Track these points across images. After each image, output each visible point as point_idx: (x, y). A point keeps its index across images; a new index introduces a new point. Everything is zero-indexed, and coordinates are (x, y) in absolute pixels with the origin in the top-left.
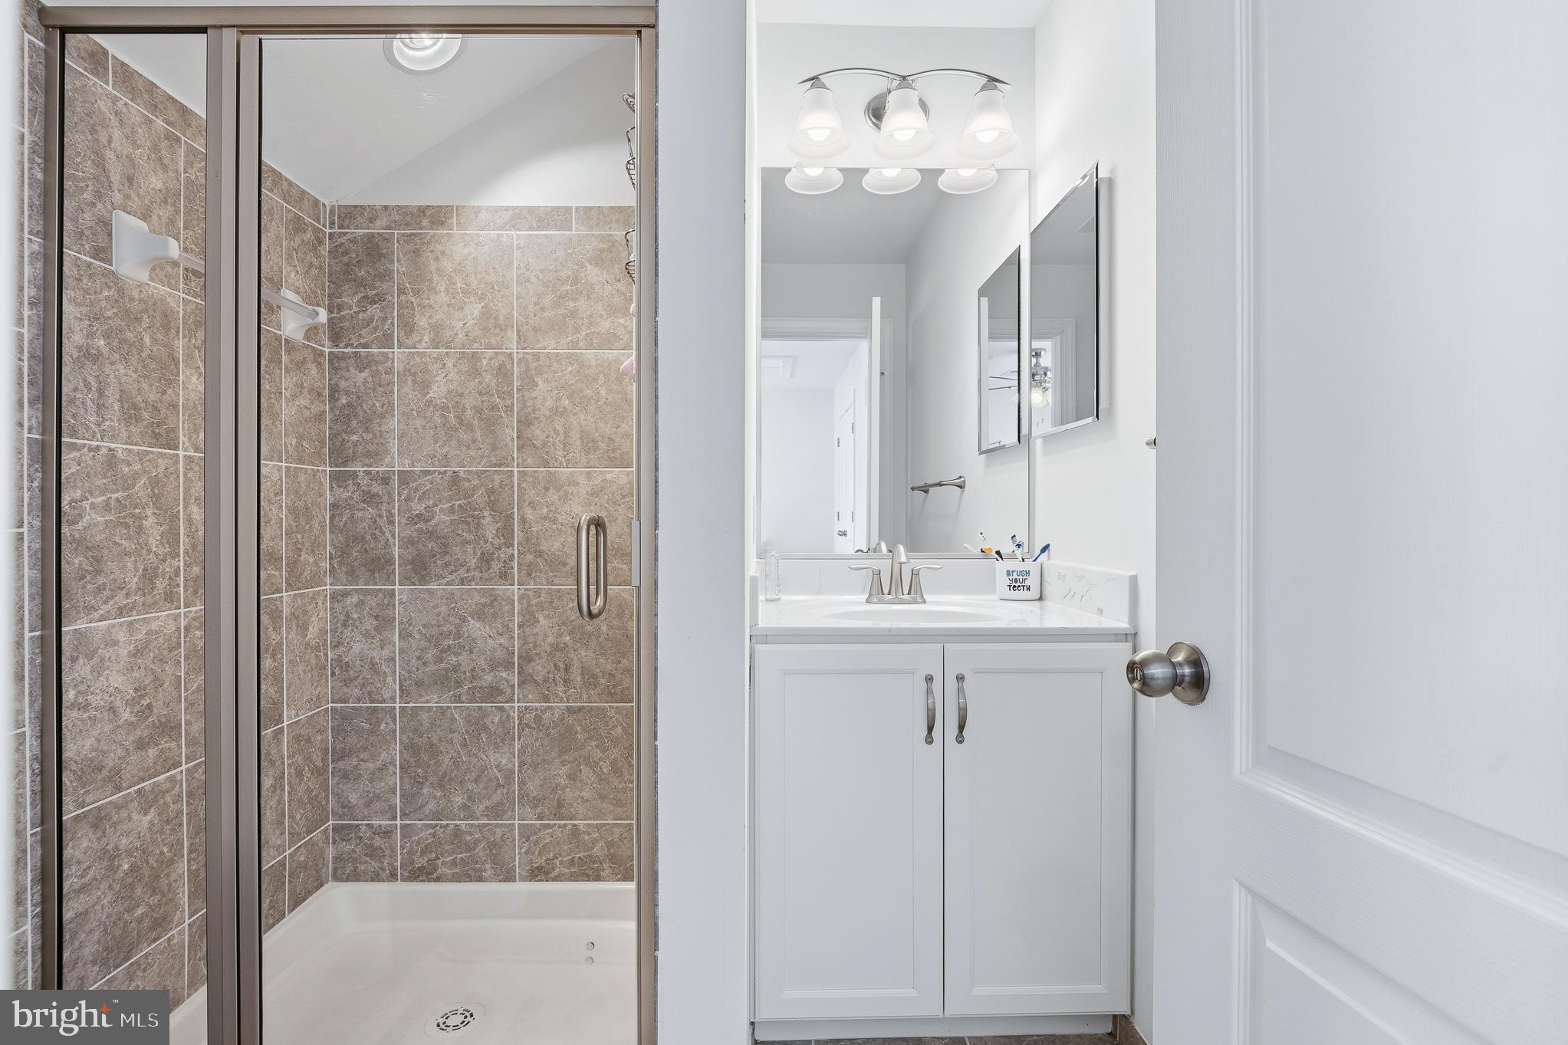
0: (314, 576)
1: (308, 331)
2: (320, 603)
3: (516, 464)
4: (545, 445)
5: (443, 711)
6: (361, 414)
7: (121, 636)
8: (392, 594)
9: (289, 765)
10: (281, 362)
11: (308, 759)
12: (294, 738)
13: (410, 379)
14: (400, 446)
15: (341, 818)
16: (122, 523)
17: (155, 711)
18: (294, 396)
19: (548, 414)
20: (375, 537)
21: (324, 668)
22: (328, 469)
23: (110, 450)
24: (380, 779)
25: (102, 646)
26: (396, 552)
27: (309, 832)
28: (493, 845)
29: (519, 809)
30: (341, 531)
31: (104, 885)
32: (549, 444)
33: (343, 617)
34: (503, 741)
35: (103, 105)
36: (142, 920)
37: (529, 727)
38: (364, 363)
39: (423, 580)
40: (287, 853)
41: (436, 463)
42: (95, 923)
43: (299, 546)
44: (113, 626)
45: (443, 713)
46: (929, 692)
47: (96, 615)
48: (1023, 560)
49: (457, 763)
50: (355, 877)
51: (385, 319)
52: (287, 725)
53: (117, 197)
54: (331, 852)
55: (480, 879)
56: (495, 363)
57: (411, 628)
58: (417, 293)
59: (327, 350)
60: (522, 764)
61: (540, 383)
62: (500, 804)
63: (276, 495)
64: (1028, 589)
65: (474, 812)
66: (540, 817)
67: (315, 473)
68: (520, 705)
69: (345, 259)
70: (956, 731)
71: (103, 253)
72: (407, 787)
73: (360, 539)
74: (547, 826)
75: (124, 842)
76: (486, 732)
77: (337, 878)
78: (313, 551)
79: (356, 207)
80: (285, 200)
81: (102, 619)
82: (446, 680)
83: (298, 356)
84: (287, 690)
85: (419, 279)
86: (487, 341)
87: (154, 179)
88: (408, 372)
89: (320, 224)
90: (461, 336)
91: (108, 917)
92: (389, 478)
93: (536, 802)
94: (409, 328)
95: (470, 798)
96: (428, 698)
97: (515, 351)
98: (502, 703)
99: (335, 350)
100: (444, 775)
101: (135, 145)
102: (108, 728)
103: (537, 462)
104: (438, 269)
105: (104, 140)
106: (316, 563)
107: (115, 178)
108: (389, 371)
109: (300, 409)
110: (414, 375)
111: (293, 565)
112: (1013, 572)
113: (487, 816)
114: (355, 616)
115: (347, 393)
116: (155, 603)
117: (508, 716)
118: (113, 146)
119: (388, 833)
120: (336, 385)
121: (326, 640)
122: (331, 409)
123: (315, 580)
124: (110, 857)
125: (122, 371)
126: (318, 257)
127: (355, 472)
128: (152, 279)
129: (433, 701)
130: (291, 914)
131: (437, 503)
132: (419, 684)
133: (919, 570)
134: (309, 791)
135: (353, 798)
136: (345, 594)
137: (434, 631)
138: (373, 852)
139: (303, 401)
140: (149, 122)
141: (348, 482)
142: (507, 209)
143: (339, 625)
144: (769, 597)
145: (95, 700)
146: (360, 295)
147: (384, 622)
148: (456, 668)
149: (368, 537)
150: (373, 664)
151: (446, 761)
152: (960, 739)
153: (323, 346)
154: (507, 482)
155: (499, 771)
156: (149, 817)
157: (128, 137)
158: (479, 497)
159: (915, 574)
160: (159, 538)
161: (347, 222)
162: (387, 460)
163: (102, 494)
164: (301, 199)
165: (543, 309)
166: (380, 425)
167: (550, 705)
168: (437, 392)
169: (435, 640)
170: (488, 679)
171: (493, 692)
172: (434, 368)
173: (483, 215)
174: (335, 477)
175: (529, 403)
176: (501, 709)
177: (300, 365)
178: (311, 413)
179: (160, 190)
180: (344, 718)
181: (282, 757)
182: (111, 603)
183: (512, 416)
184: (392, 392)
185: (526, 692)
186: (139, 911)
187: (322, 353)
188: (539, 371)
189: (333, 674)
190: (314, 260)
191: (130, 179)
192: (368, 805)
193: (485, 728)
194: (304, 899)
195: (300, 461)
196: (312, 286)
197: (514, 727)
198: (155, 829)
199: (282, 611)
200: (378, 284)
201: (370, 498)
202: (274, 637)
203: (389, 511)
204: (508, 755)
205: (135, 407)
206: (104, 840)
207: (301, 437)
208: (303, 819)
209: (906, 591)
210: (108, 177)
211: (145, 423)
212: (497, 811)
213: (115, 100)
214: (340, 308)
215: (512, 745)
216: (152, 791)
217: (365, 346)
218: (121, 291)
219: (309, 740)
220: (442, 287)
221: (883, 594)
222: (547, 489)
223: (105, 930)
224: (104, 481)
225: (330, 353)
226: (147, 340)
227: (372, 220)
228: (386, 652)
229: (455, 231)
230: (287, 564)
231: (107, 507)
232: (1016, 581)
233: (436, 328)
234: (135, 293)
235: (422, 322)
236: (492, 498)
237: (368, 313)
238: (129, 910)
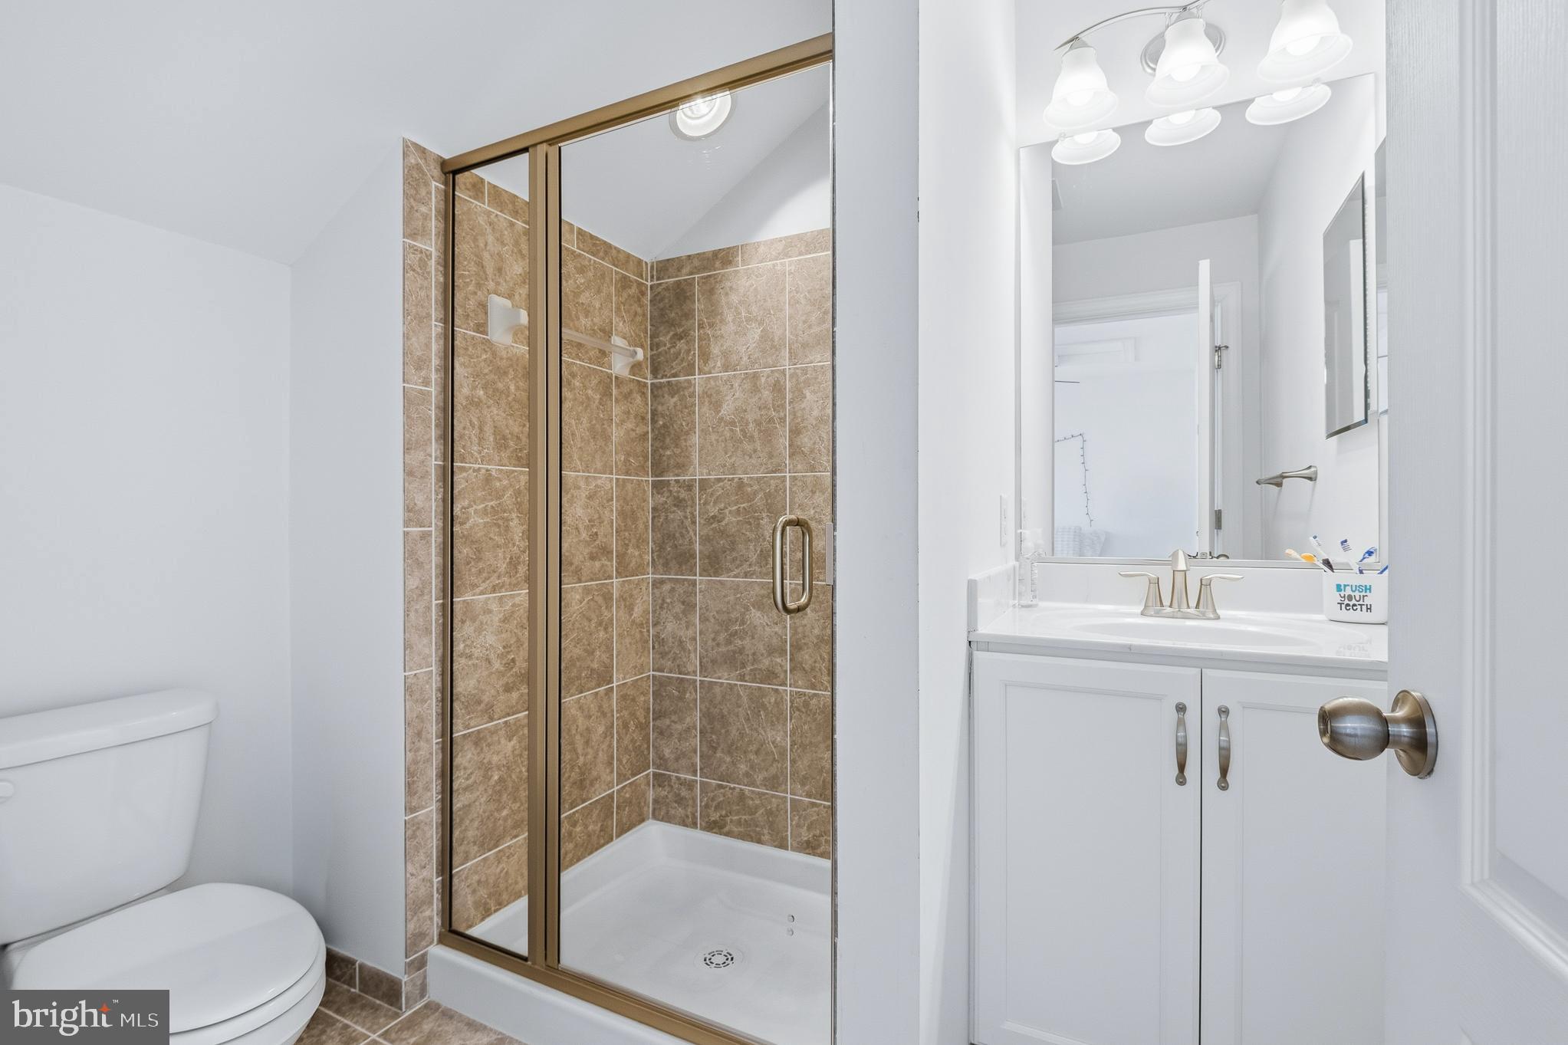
0: (639, 567)
1: (632, 367)
2: (644, 588)
3: (788, 470)
4: (812, 451)
5: (731, 687)
6: (673, 432)
7: (495, 607)
8: (694, 583)
9: (617, 718)
10: (611, 395)
11: (633, 714)
12: (622, 696)
13: (707, 400)
14: (700, 457)
15: (658, 768)
16: (495, 524)
17: (518, 664)
18: (622, 422)
19: (814, 423)
20: (682, 536)
21: (647, 642)
22: (650, 479)
23: (487, 470)
24: (686, 740)
25: (482, 613)
26: (697, 547)
27: (634, 775)
28: (770, 813)
29: (791, 784)
30: (659, 530)
31: (481, 788)
32: (816, 451)
33: (660, 601)
34: (778, 719)
35: (481, 220)
36: (507, 819)
37: (799, 710)
38: (674, 389)
39: (716, 574)
40: (616, 788)
41: (726, 472)
42: (476, 815)
43: (627, 542)
44: (489, 598)
45: (731, 689)
46: (1181, 723)
47: (477, 590)
48: (1361, 572)
49: (742, 735)
50: (667, 819)
51: (689, 351)
52: (617, 686)
53: (491, 285)
54: (651, 795)
55: (759, 842)
56: (771, 380)
57: (708, 613)
58: (711, 325)
59: (649, 382)
60: (793, 743)
61: (808, 394)
62: (775, 777)
63: (608, 501)
64: (1369, 609)
65: (755, 780)
66: (809, 795)
67: (639, 482)
68: (791, 689)
69: (661, 305)
70: (1218, 775)
71: (481, 328)
72: (705, 749)
73: (671, 536)
74: (814, 805)
75: (495, 759)
76: (764, 711)
77: (655, 817)
78: (638, 547)
79: (668, 260)
80: (614, 265)
81: (482, 593)
82: (734, 660)
83: (625, 389)
84: (616, 657)
85: (713, 311)
86: (765, 360)
87: (516, 267)
88: (706, 394)
89: (642, 279)
90: (745, 359)
91: (484, 812)
92: (692, 485)
93: (803, 781)
94: (705, 356)
95: (752, 767)
96: (720, 675)
97: (787, 367)
98: (778, 685)
99: (655, 381)
100: (732, 744)
101: (503, 244)
102: (485, 673)
103: (805, 467)
104: (727, 303)
105: (482, 245)
106: (641, 556)
107: (490, 271)
108: (692, 395)
109: (627, 432)
110: (710, 396)
111: (621, 557)
112: (1345, 586)
113: (765, 785)
114: (668, 601)
115: (663, 416)
116: (518, 583)
117: (782, 698)
118: (488, 248)
119: (690, 785)
120: (656, 410)
121: (648, 619)
122: (653, 430)
123: (640, 569)
124: (486, 768)
125: (495, 412)
126: (641, 306)
127: (669, 481)
128: (516, 342)
129: (725, 678)
130: (619, 839)
131: (727, 506)
132: (714, 662)
133: (1210, 580)
134: (633, 741)
135: (667, 752)
136: (662, 582)
137: (725, 617)
138: (680, 800)
139: (629, 425)
140: (512, 225)
141: (665, 489)
142: (780, 240)
143: (658, 608)
144: (1024, 602)
145: (476, 652)
146: (672, 333)
147: (689, 606)
148: (741, 651)
149: (677, 535)
150: (681, 642)
151: (734, 732)
152: (1223, 784)
153: (646, 379)
154: (781, 486)
155: (775, 747)
156: (512, 743)
157: (498, 240)
158: (759, 500)
159: (1205, 584)
160: (521, 535)
161: (662, 274)
162: (691, 469)
163: (482, 503)
164: (627, 262)
165: (810, 327)
166: (685, 440)
167: (816, 692)
168: (727, 409)
169: (725, 624)
170: (766, 662)
171: (770, 676)
172: (724, 389)
173: (762, 249)
174: (655, 485)
175: (799, 414)
176: (776, 691)
177: (627, 396)
178: (636, 434)
179: (520, 275)
180: (661, 684)
181: (612, 711)
182: (488, 582)
183: (785, 427)
184: (694, 412)
185: (796, 678)
186: (505, 813)
187: (645, 385)
188: (807, 383)
189: (653, 648)
190: (639, 310)
191: (500, 270)
192: (677, 759)
193: (763, 706)
194: (629, 829)
195: (627, 473)
196: (637, 331)
197: (787, 709)
198: (516, 752)
199: (613, 594)
200: (684, 322)
201: (679, 503)
202: (606, 614)
203: (692, 513)
204: (782, 733)
205: (504, 438)
206: (482, 756)
207: (628, 454)
208: (629, 764)
209: (1193, 603)
210: (485, 272)
211: (511, 449)
212: (774, 782)
213: (489, 213)
214: (658, 346)
215: (785, 725)
216: (515, 724)
217: (674, 376)
218: (494, 354)
219: (633, 700)
220: (730, 318)
221: (1162, 605)
222: (813, 492)
223: (482, 821)
224: (483, 493)
225: (652, 384)
226: (512, 388)
227: (679, 269)
228: (690, 633)
229: (740, 268)
230: (617, 556)
231: (485, 512)
232: (1350, 598)
233: (726, 354)
234: (504, 354)
235: (715, 350)
236: (769, 501)
237: (677, 347)
238: (498, 810)
